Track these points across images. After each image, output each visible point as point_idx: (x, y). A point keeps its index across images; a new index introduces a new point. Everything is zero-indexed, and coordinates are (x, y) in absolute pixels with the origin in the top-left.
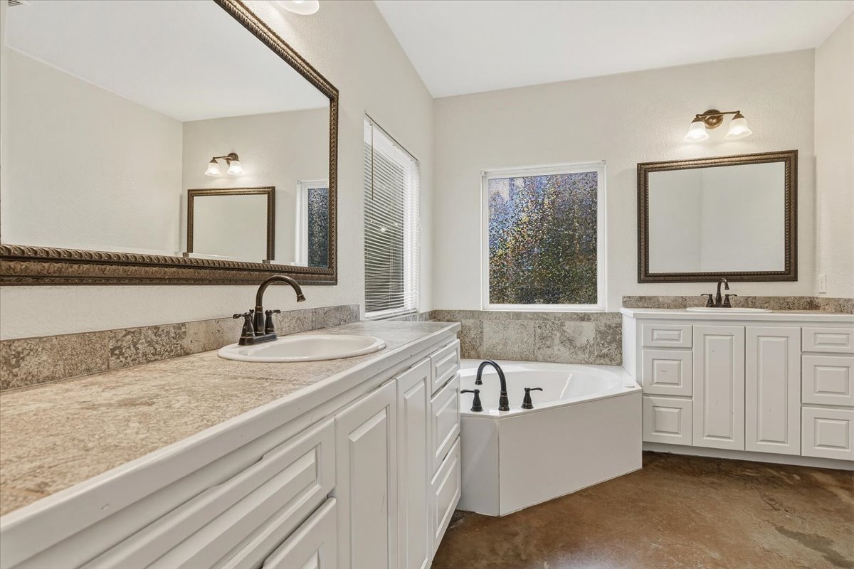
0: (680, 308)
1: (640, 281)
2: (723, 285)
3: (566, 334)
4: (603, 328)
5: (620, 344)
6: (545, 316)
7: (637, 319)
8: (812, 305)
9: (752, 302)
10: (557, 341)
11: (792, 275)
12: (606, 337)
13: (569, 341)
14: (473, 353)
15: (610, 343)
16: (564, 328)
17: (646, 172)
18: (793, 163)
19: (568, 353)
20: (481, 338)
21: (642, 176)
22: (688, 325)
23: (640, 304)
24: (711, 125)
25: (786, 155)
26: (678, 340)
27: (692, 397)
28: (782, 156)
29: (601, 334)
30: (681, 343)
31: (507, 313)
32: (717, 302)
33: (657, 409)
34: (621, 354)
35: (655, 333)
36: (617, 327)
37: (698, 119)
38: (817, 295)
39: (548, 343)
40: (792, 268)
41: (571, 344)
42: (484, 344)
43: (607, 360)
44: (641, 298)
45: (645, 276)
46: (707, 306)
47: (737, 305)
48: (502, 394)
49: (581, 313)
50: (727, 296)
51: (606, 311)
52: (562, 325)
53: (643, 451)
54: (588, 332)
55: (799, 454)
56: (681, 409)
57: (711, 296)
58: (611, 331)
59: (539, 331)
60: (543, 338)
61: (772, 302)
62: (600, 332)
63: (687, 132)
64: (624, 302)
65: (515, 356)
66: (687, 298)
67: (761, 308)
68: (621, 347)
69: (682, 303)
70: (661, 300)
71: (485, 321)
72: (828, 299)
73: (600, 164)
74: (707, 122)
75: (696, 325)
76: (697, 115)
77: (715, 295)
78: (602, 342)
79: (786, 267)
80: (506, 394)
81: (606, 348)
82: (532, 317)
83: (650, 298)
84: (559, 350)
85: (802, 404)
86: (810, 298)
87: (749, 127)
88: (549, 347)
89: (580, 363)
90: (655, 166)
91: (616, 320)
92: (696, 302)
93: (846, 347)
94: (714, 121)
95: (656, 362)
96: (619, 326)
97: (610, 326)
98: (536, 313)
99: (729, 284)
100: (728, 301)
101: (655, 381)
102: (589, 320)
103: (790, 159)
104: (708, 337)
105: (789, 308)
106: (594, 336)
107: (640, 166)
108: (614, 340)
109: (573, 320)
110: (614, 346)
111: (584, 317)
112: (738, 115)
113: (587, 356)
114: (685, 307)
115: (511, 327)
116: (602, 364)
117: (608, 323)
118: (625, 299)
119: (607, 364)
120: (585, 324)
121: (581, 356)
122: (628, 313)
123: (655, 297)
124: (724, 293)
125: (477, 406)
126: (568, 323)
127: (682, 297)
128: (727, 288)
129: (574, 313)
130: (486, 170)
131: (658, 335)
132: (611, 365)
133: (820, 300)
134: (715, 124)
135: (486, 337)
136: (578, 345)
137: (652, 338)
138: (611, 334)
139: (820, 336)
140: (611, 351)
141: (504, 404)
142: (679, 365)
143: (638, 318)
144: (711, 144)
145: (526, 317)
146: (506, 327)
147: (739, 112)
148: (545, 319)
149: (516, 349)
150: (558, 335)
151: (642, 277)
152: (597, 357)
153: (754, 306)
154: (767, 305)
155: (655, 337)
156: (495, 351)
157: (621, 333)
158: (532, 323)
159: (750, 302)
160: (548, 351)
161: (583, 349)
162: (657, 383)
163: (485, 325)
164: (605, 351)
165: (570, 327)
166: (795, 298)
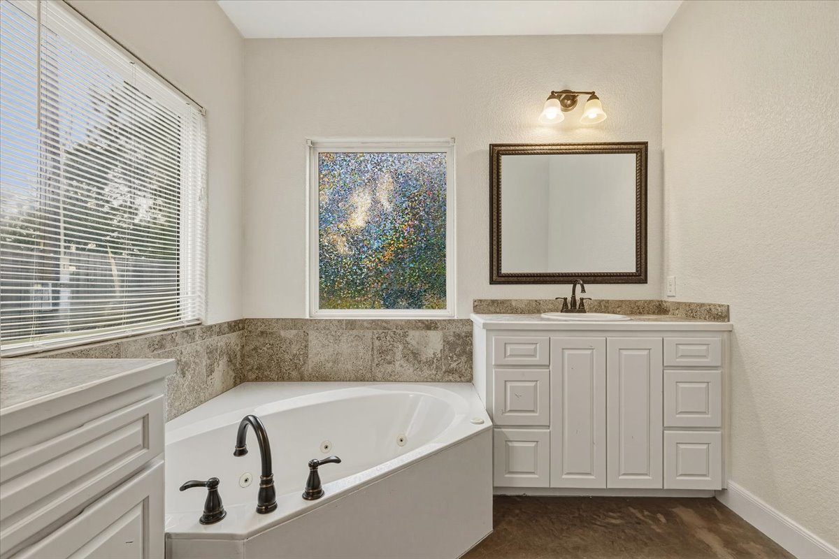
0: (534, 313)
1: (492, 282)
2: (578, 287)
3: (409, 346)
4: (451, 339)
5: (470, 356)
6: (384, 324)
7: (487, 330)
8: (660, 309)
9: (605, 306)
10: (399, 355)
11: (643, 277)
12: (455, 349)
13: (414, 356)
14: (294, 374)
15: (459, 356)
16: (407, 339)
17: (499, 154)
18: (643, 154)
19: (411, 370)
20: (306, 355)
21: (495, 159)
22: (544, 337)
23: (492, 309)
24: (566, 107)
25: (637, 146)
26: (534, 356)
27: (549, 426)
28: (634, 147)
29: (449, 345)
30: (537, 360)
31: (339, 321)
32: (572, 306)
33: (510, 444)
34: (471, 368)
35: (509, 348)
36: (466, 337)
37: (553, 95)
38: (665, 299)
39: (388, 358)
40: (643, 270)
41: (415, 358)
42: (310, 362)
43: (456, 376)
44: (493, 302)
45: (498, 277)
46: (562, 312)
47: (591, 311)
48: (263, 482)
49: (427, 320)
50: (582, 299)
51: (456, 318)
52: (405, 335)
53: (494, 496)
54: (434, 343)
55: (661, 488)
56: (537, 442)
57: (565, 299)
58: (460, 342)
59: (377, 343)
60: (381, 352)
61: (624, 305)
62: (448, 343)
63: (542, 111)
64: (475, 307)
65: (348, 375)
66: (541, 302)
67: (614, 313)
68: (472, 360)
69: (535, 308)
70: (514, 304)
71: (311, 332)
72: (678, 303)
73: (448, 142)
74: (562, 102)
75: (554, 337)
76: (553, 92)
77: (569, 299)
78: (451, 355)
79: (637, 268)
80: (271, 481)
81: (455, 361)
82: (369, 326)
83: (503, 302)
84: (401, 366)
85: (665, 428)
86: (659, 301)
87: (603, 110)
88: (389, 363)
89: (426, 380)
90: (508, 148)
91: (466, 329)
92: (551, 306)
93: (706, 360)
94: (569, 102)
95: (509, 385)
96: (470, 335)
97: (459, 335)
98: (373, 321)
99: (585, 285)
100: (583, 306)
101: (508, 409)
102: (436, 328)
103: (640, 150)
104: (567, 352)
105: (640, 313)
106: (441, 347)
107: (492, 146)
108: (464, 352)
109: (418, 328)
110: (464, 359)
111: (430, 325)
112: (593, 96)
113: (434, 372)
114: (539, 312)
115: (344, 339)
116: (450, 381)
117: (457, 331)
118: (476, 304)
119: (456, 381)
120: (431, 333)
121: (427, 372)
122: (479, 320)
123: (508, 300)
124: (579, 295)
125: (213, 512)
126: (412, 333)
127: (536, 301)
128: (583, 291)
129: (419, 320)
130: (315, 139)
131: (511, 349)
132: (461, 381)
133: (668, 304)
134: (570, 106)
135: (312, 352)
136: (424, 359)
137: (505, 354)
138: (461, 344)
139: (681, 347)
140: (460, 365)
141: (267, 501)
142: (535, 387)
143: (489, 329)
144: (565, 129)
145: (362, 327)
146: (337, 340)
147: (594, 93)
148: (385, 328)
149: (349, 367)
150: (401, 347)
151: (494, 278)
152: (445, 373)
153: (607, 311)
154: (618, 310)
155: (508, 353)
156: (323, 371)
157: (472, 344)
158: (369, 334)
159: (604, 307)
160: (389, 368)
161: (429, 363)
162: (511, 411)
163: (310, 338)
164: (454, 365)
165: (414, 337)
166: (645, 301)
